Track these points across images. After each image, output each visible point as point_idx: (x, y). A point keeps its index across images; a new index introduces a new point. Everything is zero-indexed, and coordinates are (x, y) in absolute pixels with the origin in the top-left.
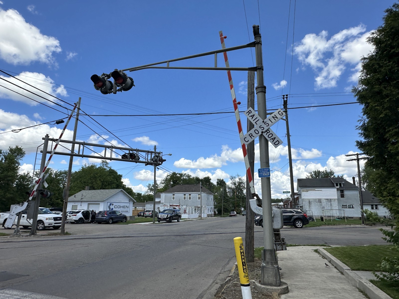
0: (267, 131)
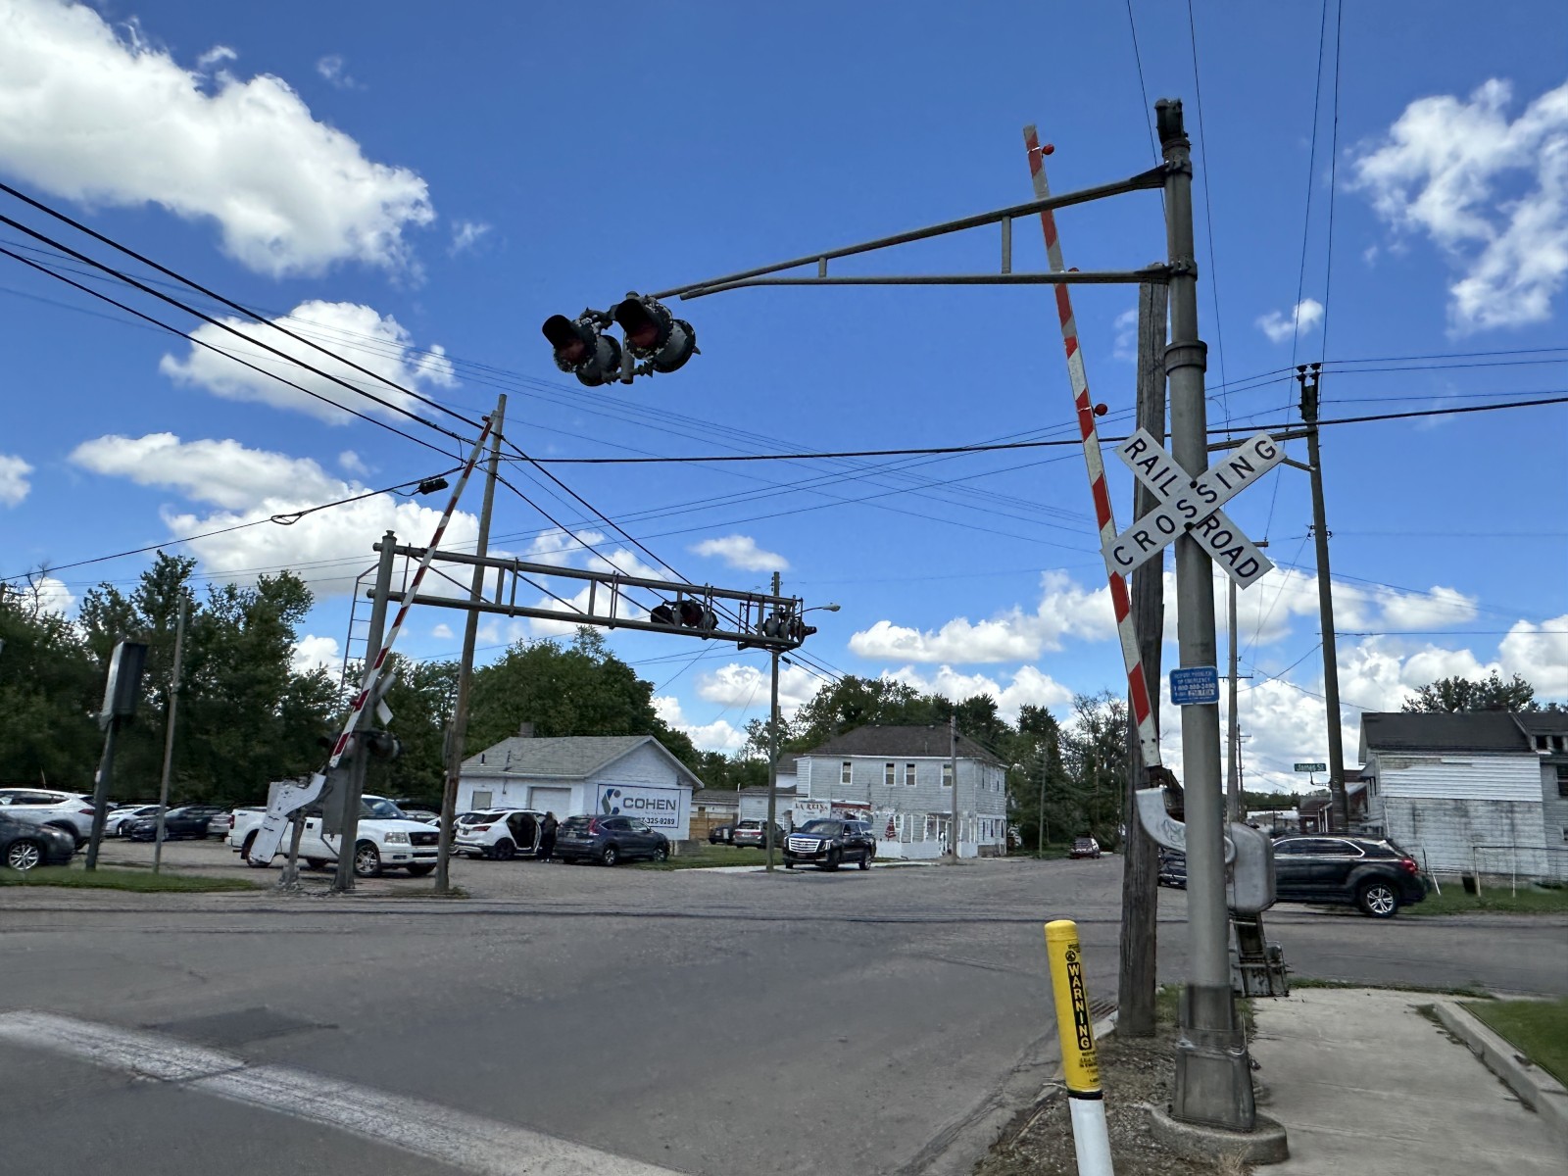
0: (1210, 519)
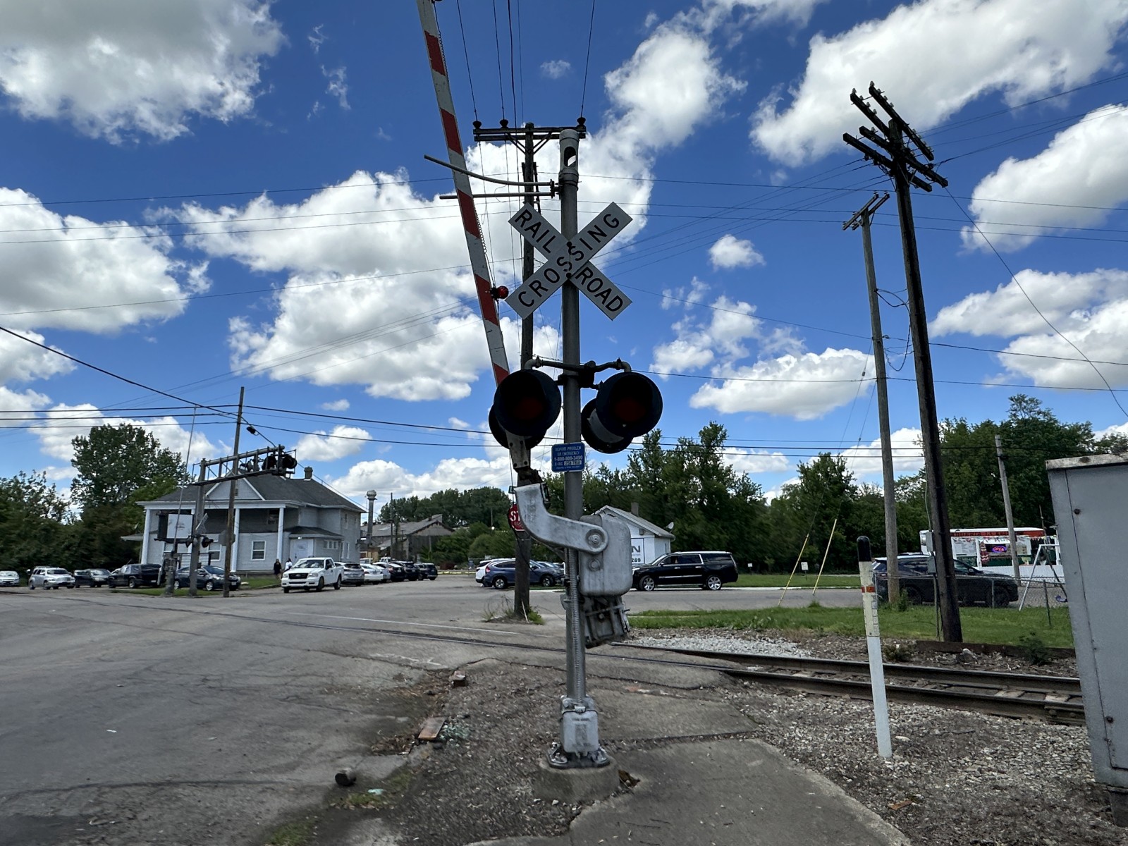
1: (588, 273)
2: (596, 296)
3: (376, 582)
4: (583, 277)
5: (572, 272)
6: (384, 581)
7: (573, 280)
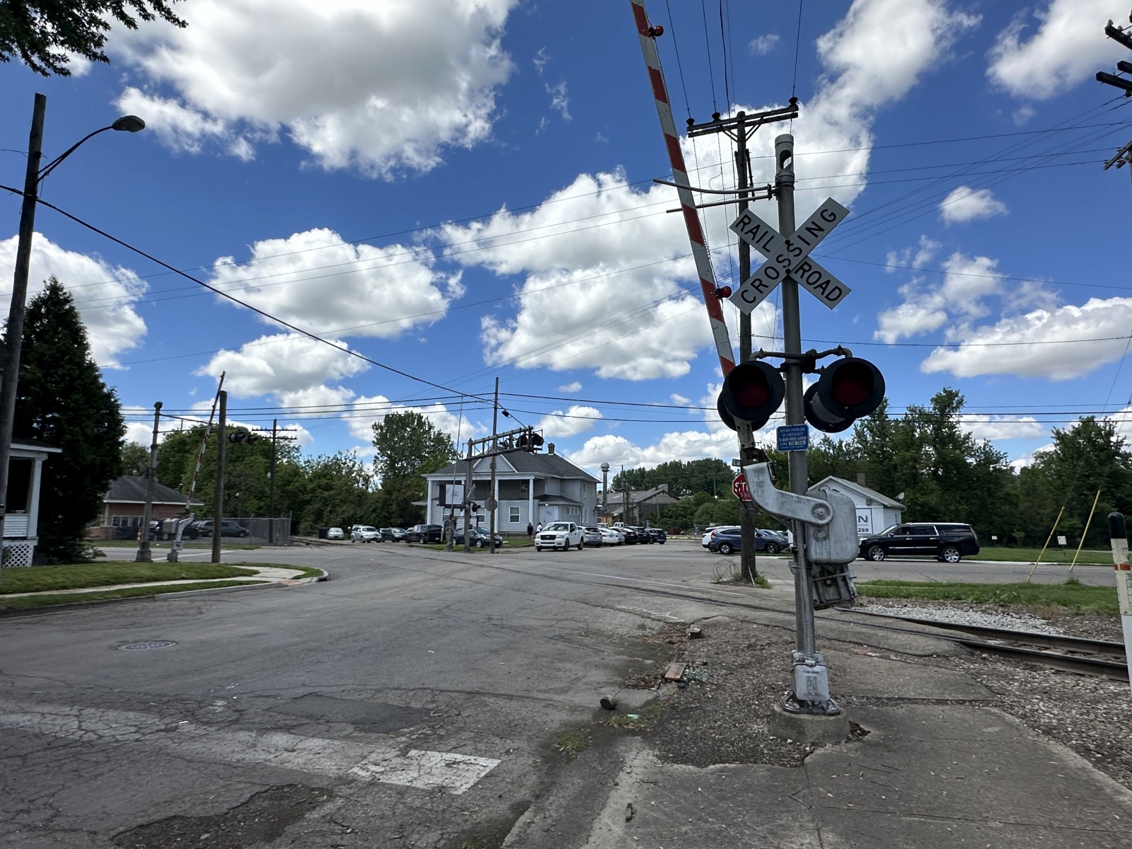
1: (806, 267)
2: (815, 288)
3: (612, 545)
4: (801, 271)
5: (791, 268)
6: (619, 544)
7: (793, 276)
